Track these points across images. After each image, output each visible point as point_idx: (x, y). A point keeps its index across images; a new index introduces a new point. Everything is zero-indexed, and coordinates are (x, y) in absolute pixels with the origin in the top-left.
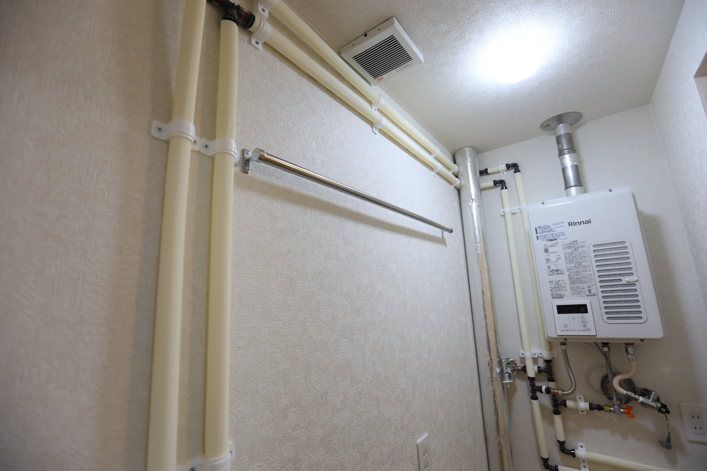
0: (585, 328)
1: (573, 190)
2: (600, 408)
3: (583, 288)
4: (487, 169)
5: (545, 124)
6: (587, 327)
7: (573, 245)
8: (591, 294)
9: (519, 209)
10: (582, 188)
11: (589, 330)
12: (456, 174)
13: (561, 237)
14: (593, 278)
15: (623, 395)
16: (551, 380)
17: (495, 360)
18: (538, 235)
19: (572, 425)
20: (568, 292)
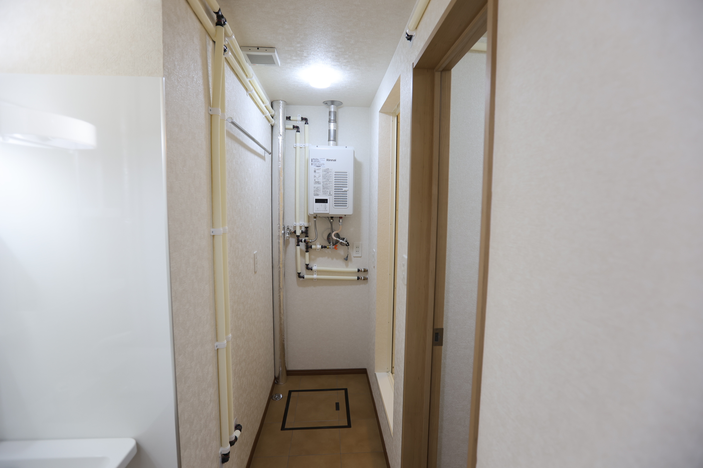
0: (325, 210)
1: (331, 142)
2: (325, 247)
3: (328, 192)
4: (290, 117)
5: (325, 102)
6: (326, 210)
7: (327, 171)
8: (330, 195)
9: (304, 146)
10: (336, 142)
11: (327, 211)
12: (272, 116)
13: (323, 166)
14: (332, 187)
15: (335, 240)
16: (307, 236)
17: (282, 227)
18: (312, 163)
19: (313, 257)
20: (321, 193)
